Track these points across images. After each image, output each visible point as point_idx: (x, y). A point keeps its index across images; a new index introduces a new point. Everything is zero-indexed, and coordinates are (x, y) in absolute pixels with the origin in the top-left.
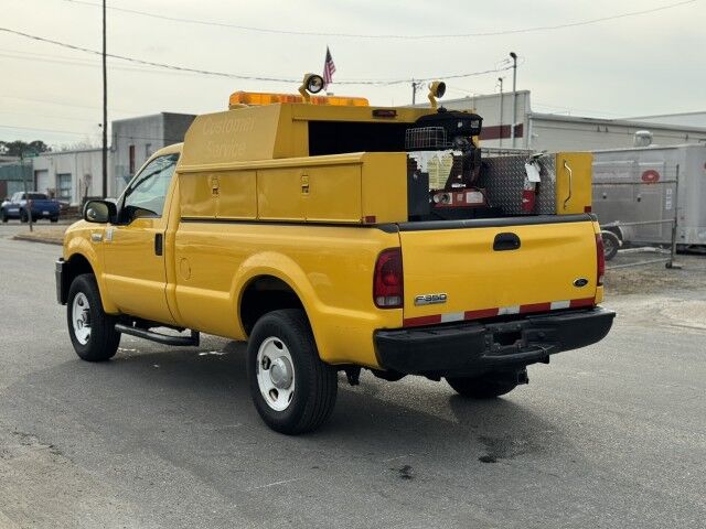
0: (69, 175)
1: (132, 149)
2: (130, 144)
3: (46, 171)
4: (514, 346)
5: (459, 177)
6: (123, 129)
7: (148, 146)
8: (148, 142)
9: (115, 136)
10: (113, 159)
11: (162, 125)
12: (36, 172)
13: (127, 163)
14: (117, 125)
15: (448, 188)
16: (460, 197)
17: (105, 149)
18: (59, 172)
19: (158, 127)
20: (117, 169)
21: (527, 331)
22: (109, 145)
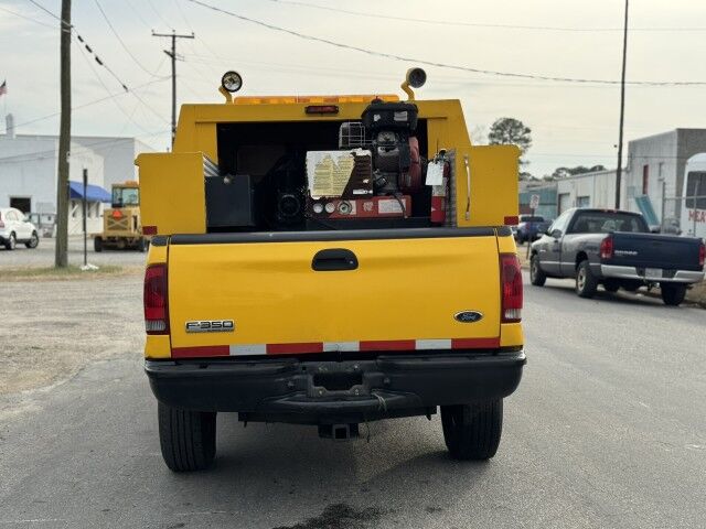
0: (588, 197)
1: (646, 168)
2: (643, 164)
3: (569, 194)
4: (348, 392)
5: (366, 181)
6: (639, 149)
7: (661, 164)
8: (661, 160)
9: (631, 156)
10: (627, 181)
11: (675, 142)
12: (560, 196)
13: (641, 184)
14: (633, 145)
15: (347, 195)
16: (368, 206)
17: (619, 171)
18: (580, 195)
19: (671, 145)
20: (631, 189)
21: (371, 375)
22: (624, 166)
